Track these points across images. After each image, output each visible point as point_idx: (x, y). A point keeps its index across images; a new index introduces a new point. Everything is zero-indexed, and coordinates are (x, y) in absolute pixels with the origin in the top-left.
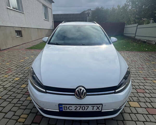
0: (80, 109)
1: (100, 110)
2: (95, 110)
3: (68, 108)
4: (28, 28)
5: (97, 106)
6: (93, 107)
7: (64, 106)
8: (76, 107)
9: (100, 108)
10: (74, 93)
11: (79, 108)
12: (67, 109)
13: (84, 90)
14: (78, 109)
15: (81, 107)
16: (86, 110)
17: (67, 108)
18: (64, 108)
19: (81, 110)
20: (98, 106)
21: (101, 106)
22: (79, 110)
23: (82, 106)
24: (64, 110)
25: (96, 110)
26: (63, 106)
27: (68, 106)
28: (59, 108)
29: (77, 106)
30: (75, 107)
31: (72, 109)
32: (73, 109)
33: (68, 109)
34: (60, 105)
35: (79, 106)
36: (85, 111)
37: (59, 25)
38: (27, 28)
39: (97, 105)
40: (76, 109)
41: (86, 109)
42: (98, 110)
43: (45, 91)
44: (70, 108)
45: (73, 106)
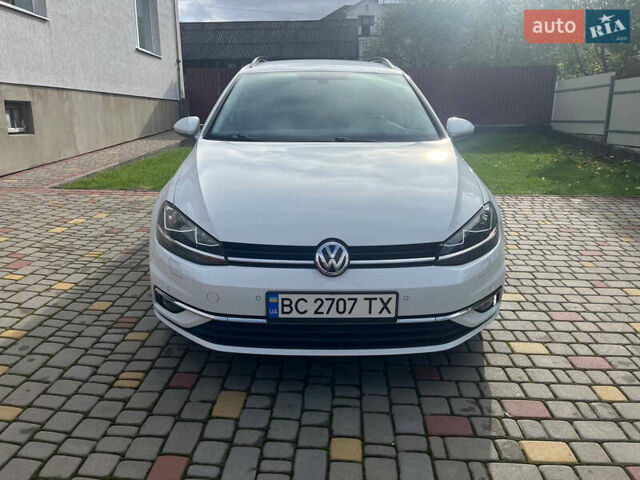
0: (329, 310)
1: (393, 315)
2: (375, 314)
3: (293, 306)
4: (61, 92)
5: (381, 299)
6: (370, 300)
7: (283, 299)
8: (319, 302)
9: (392, 306)
10: (312, 262)
11: (327, 304)
12: (291, 308)
13: (343, 248)
14: (324, 309)
15: (333, 300)
16: (350, 313)
17: (290, 306)
18: (283, 306)
19: (333, 314)
20: (385, 298)
21: (394, 296)
22: (328, 313)
23: (337, 297)
24: (283, 312)
25: (380, 312)
26: (281, 296)
27: (294, 298)
28: (270, 306)
29: (323, 297)
30: (316, 301)
31: (305, 312)
32: (309, 310)
33: (294, 310)
34: (270, 294)
35: (327, 299)
36: (346, 315)
37: (240, 72)
38: (56, 92)
39: (381, 296)
40: (319, 308)
41: (348, 309)
42: (385, 314)
43: (223, 258)
44: (302, 306)
45: (311, 298)
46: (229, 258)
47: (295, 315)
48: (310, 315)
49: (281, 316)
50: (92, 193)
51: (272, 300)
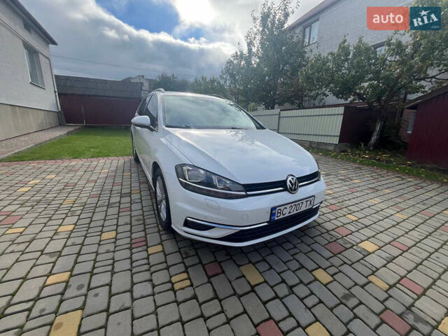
0: (294, 210)
1: (312, 206)
2: (307, 207)
3: (281, 212)
6: (306, 202)
7: (278, 210)
8: (291, 208)
9: (312, 203)
10: (286, 188)
11: (293, 208)
12: (281, 214)
14: (292, 210)
15: (296, 205)
16: (300, 209)
18: (278, 213)
19: (295, 212)
21: (313, 198)
22: (293, 212)
23: (297, 203)
24: (277, 217)
25: (309, 206)
26: (278, 208)
27: (282, 208)
29: (292, 205)
31: (285, 214)
32: (287, 212)
34: (273, 209)
35: (294, 205)
36: (299, 211)
39: (310, 199)
40: (290, 211)
43: (244, 193)
44: (285, 211)
45: (288, 206)
46: (248, 193)
47: (282, 217)
48: (287, 215)
49: (276, 219)
50: (30, 163)
51: (274, 212)
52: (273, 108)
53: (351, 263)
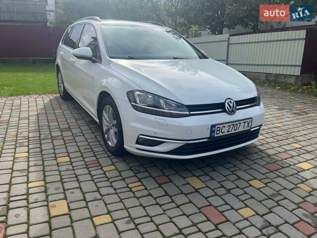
2: (245, 128)
6: (244, 123)
7: (217, 128)
8: (229, 127)
9: (250, 124)
13: (234, 102)
18: (217, 131)
21: (251, 120)
22: (232, 131)
23: (235, 123)
24: (217, 134)
27: (221, 126)
28: (212, 131)
31: (224, 132)
33: (221, 132)
34: (212, 126)
35: (232, 125)
36: (237, 131)
39: (247, 121)
40: (229, 130)
41: (238, 128)
42: (248, 128)
43: (188, 113)
45: (226, 125)
51: (213, 129)
52: (221, 33)
53: (284, 176)
